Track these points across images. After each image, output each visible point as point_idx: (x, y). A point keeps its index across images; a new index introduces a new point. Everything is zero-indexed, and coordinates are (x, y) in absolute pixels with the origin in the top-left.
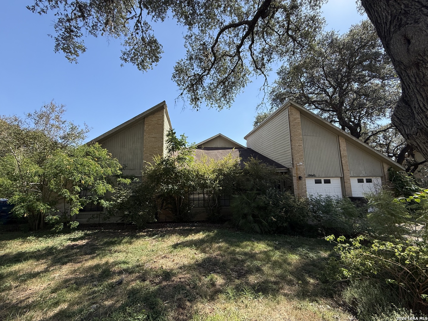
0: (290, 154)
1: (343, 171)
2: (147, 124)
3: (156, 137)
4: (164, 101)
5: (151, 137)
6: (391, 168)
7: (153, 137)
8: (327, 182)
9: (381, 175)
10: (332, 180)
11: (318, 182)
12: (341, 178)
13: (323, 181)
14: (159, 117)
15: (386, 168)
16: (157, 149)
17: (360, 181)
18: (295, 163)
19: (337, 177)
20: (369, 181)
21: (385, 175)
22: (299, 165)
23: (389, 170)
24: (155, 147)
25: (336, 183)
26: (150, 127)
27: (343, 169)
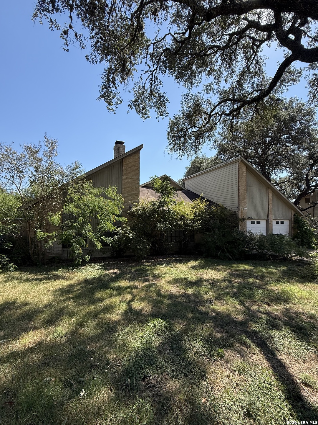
0: (237, 200)
1: (269, 215)
2: (125, 165)
3: (133, 179)
4: (143, 145)
5: (129, 178)
6: (296, 214)
7: (131, 178)
8: (259, 223)
9: (289, 219)
10: (261, 222)
11: (253, 223)
12: (267, 220)
13: (256, 223)
14: (136, 159)
15: (293, 213)
16: (134, 190)
17: (277, 223)
18: (241, 208)
19: (264, 219)
20: (282, 223)
21: (292, 219)
22: (243, 210)
23: (294, 215)
24: (133, 187)
25: (263, 223)
26: (128, 168)
27: (269, 213)
